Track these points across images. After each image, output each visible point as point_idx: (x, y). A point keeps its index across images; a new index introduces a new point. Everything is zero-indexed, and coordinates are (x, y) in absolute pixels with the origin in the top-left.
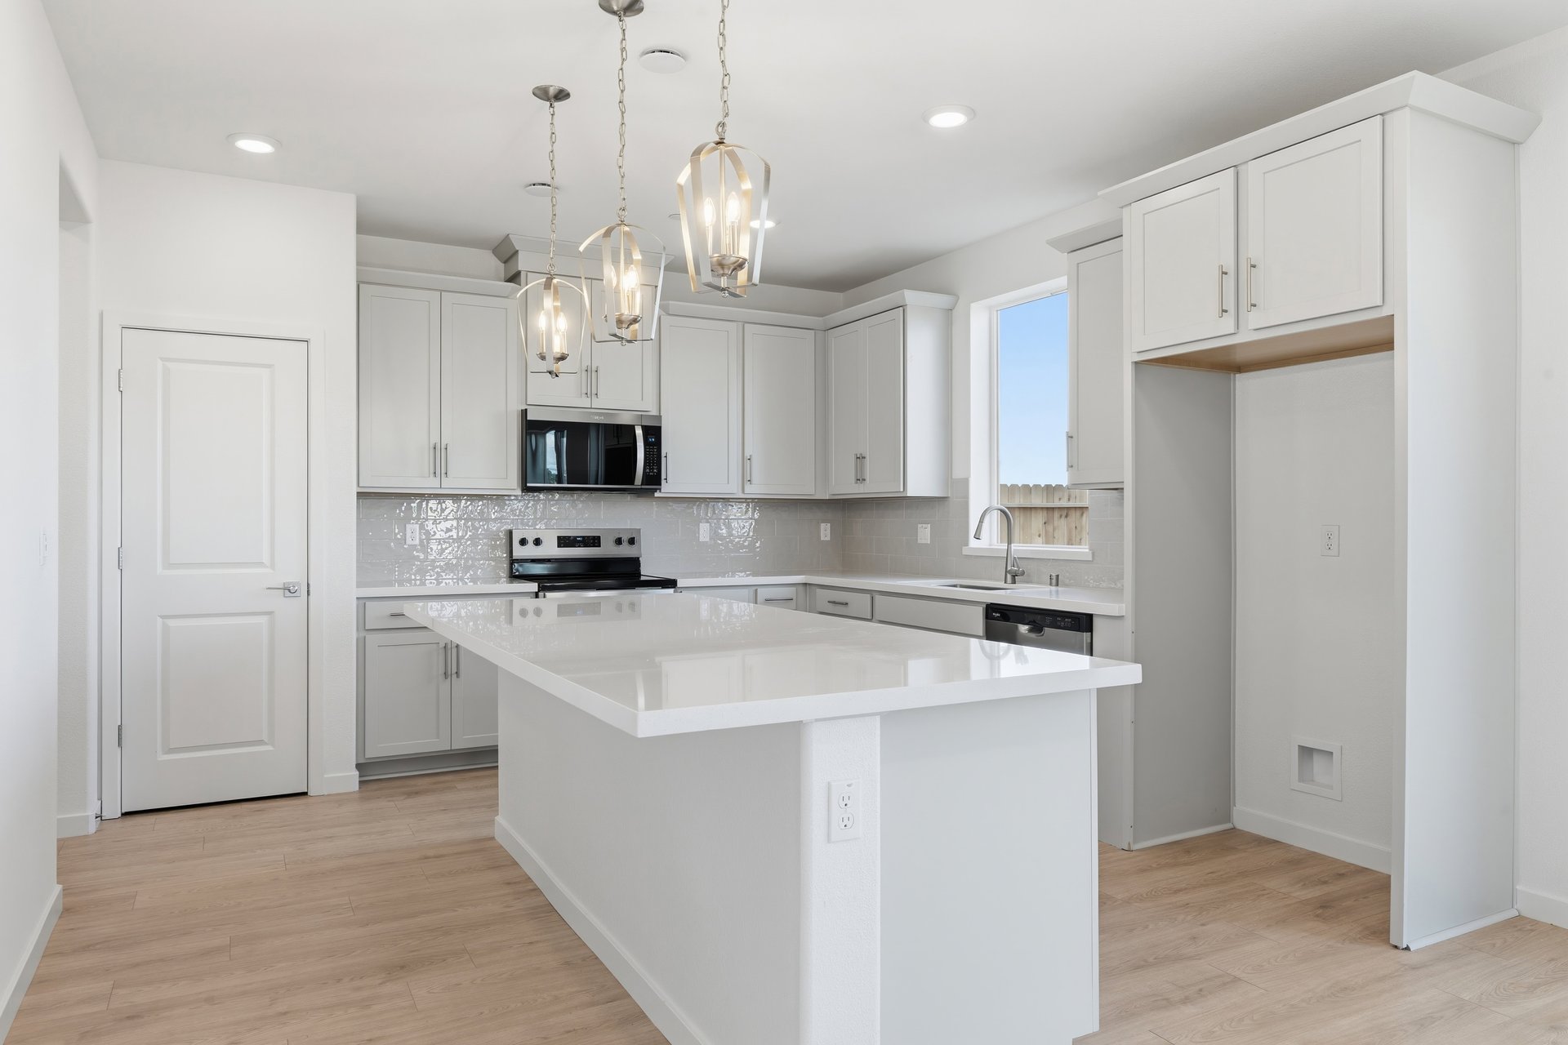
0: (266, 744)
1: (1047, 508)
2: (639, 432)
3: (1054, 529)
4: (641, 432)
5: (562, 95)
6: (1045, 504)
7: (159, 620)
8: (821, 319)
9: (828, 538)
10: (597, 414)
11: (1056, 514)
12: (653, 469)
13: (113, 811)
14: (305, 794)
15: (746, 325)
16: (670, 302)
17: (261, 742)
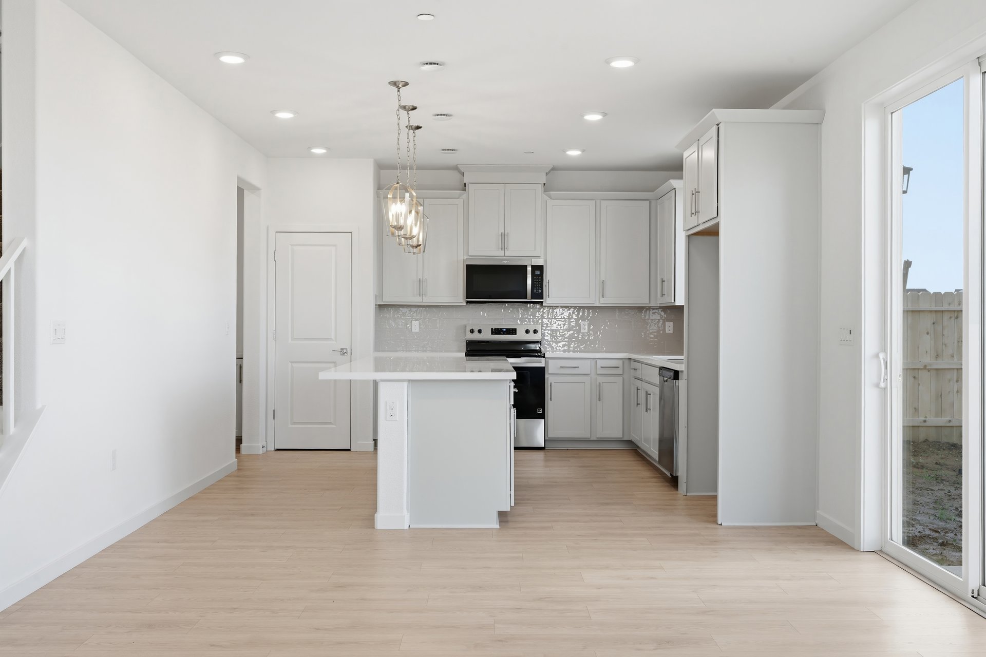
0: (333, 424)
1: (936, 311)
2: (529, 269)
3: (943, 328)
4: (530, 269)
5: (418, 128)
6: (934, 308)
7: (290, 364)
8: (652, 193)
9: (671, 332)
10: (504, 260)
11: (946, 316)
12: (538, 290)
13: (271, 448)
14: (349, 450)
15: (602, 201)
16: (551, 192)
17: (330, 423)
